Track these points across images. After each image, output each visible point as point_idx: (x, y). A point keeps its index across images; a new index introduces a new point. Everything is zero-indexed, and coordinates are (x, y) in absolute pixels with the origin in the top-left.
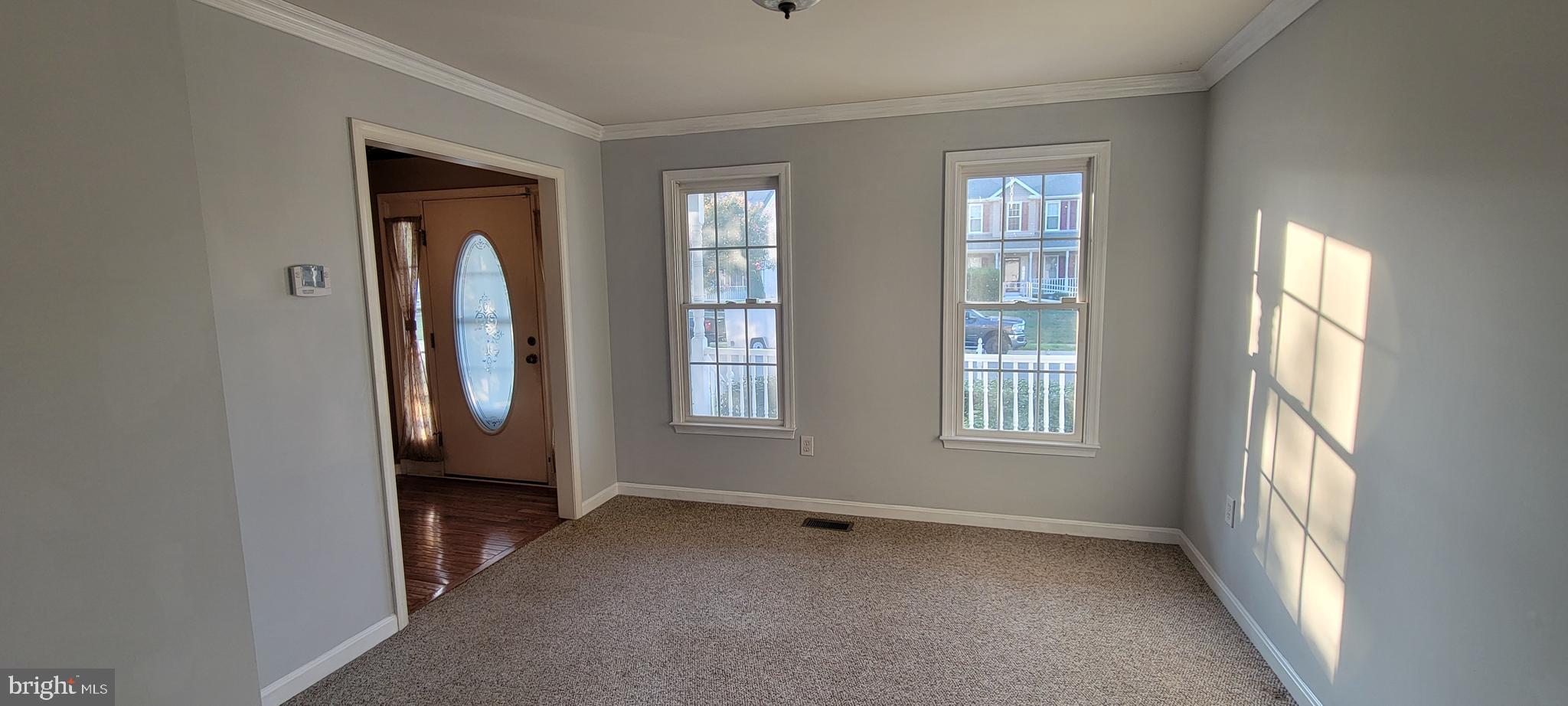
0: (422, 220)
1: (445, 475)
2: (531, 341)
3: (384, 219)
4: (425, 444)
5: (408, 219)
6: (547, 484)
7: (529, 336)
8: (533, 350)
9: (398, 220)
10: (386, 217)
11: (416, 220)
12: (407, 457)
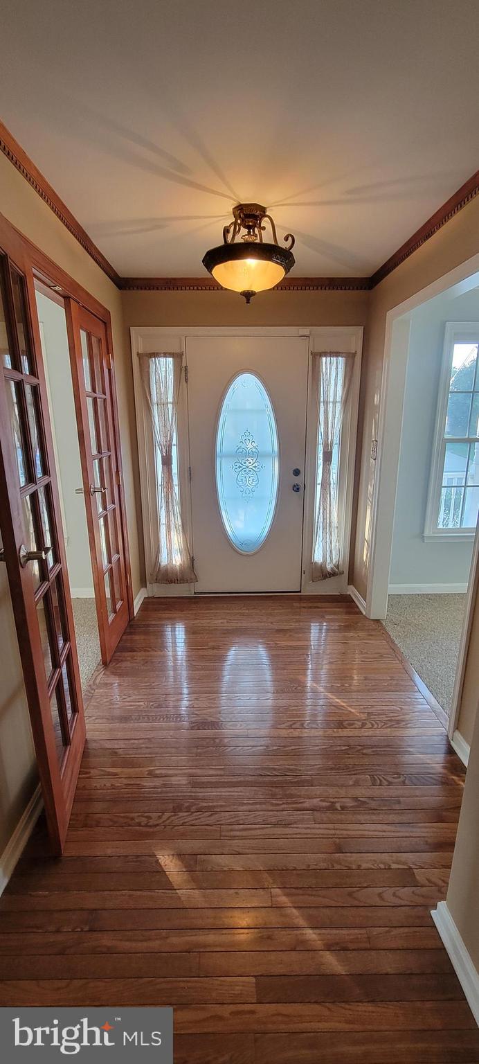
0: (184, 357)
1: (195, 593)
2: (297, 472)
3: (138, 354)
4: (178, 568)
5: (166, 355)
6: (300, 592)
7: (295, 468)
8: (298, 480)
9: (155, 355)
10: (140, 352)
11: (178, 357)
12: (157, 581)
